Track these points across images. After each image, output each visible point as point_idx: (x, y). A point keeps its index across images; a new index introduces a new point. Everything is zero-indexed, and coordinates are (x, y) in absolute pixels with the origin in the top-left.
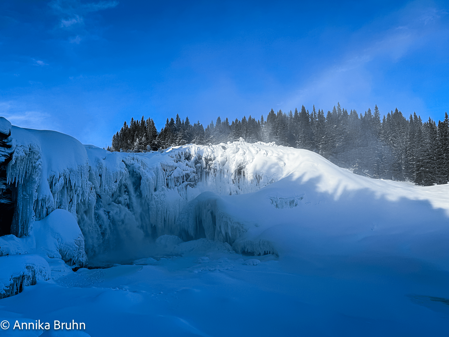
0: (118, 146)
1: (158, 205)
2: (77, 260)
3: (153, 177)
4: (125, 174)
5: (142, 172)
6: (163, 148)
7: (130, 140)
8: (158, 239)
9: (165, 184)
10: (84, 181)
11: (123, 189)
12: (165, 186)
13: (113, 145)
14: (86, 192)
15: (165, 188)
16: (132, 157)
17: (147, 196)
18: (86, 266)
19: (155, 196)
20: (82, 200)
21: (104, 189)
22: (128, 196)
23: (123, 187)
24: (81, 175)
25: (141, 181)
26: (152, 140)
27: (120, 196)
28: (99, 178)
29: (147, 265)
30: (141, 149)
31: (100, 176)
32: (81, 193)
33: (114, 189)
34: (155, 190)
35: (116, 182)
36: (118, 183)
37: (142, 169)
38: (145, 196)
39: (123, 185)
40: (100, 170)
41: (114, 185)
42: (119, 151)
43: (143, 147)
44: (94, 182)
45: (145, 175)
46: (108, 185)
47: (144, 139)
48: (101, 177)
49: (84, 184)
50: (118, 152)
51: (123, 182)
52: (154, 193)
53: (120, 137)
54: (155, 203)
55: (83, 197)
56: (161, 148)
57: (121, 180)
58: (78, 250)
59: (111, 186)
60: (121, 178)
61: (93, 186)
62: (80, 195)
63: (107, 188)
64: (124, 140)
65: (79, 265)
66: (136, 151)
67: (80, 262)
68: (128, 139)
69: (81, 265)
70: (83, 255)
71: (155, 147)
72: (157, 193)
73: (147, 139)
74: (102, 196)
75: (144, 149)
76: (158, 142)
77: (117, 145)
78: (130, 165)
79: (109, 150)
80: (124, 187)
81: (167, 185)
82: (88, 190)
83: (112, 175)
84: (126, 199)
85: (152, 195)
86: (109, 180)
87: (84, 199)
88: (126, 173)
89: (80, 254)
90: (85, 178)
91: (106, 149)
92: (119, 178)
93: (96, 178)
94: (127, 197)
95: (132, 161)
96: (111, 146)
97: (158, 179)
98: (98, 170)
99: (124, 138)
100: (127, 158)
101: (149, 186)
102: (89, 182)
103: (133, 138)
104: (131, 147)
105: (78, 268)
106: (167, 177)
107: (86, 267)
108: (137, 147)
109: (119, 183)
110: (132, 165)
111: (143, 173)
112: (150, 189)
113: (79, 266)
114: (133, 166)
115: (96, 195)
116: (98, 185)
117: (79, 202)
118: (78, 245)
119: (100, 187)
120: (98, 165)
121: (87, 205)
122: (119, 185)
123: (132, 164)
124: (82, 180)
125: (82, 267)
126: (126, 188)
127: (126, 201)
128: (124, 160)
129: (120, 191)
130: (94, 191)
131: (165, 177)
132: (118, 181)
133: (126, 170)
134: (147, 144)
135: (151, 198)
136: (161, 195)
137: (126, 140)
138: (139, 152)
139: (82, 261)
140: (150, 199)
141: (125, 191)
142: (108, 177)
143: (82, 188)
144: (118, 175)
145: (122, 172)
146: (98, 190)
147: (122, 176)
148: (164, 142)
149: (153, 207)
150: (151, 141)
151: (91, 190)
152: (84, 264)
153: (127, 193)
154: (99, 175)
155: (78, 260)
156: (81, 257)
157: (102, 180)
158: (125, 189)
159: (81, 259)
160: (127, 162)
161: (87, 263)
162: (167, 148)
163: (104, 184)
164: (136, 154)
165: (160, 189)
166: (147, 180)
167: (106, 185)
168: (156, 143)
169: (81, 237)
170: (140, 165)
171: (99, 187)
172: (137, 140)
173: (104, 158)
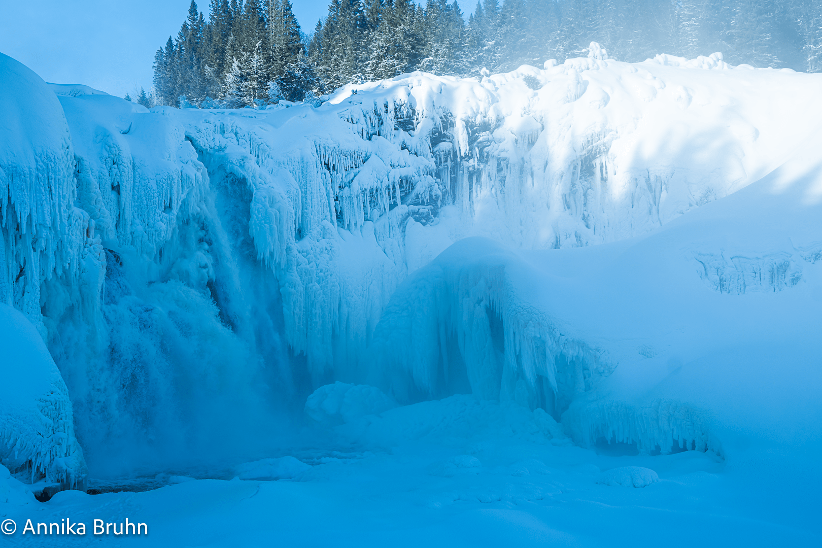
0: (174, 88)
1: (311, 285)
2: (50, 464)
3: (288, 192)
4: (197, 181)
5: (254, 176)
6: (322, 90)
7: (210, 66)
8: (311, 396)
9: (331, 216)
10: (60, 206)
11: (194, 232)
12: (332, 222)
13: (158, 83)
14: (70, 242)
15: (333, 228)
16: (218, 124)
17: (272, 254)
18: (79, 483)
19: (300, 255)
20: (60, 272)
21: (132, 233)
22: (210, 256)
23: (194, 226)
24: (50, 188)
25: (252, 204)
26: (286, 63)
27: (184, 256)
28: (113, 195)
29: (276, 479)
30: (250, 95)
31: (116, 188)
32: (52, 247)
33: (163, 234)
34: (300, 234)
35: (168, 208)
36: (175, 211)
37: (252, 163)
38: (268, 254)
39: (194, 220)
40: (115, 171)
41: (161, 220)
42: (177, 104)
43: (254, 89)
44: (97, 211)
45: (265, 186)
46: (143, 221)
47: (257, 60)
48: (119, 193)
49: (61, 219)
50: (171, 110)
51: (194, 208)
52: (295, 246)
53: (179, 58)
54: (301, 278)
55: (62, 259)
56: (315, 91)
57: (184, 202)
58: (51, 432)
59: (151, 222)
60: (183, 196)
61: (93, 222)
62: (51, 255)
63: (140, 228)
64: (191, 68)
65: (58, 481)
66: (232, 105)
67: (59, 471)
68: (206, 62)
69: (62, 481)
70: (68, 447)
71: (295, 88)
72: (306, 243)
73: (268, 59)
74: (124, 257)
75: (260, 97)
76: (305, 70)
77: (170, 84)
78: (212, 151)
79: (144, 101)
80: (196, 226)
81: (340, 216)
82: (77, 237)
83: (155, 187)
84: (205, 267)
85: (288, 249)
86: (145, 202)
87: (64, 267)
88: (200, 179)
89: (60, 444)
90: (64, 197)
91: (135, 99)
92: (179, 197)
93: (101, 198)
94: (207, 259)
95: (218, 136)
96: (151, 89)
97: (309, 197)
98: (106, 172)
99: (192, 59)
100: (203, 126)
101: (279, 221)
102: (77, 211)
103: (222, 60)
104: (217, 91)
105: (56, 490)
106: (337, 190)
107: (79, 486)
108: (234, 91)
109: (180, 214)
110: (218, 150)
111: (257, 176)
112: (280, 233)
113: (58, 484)
114: (222, 153)
115: (103, 255)
116: (109, 221)
117: (50, 276)
118: (50, 417)
119: (117, 226)
120: (106, 154)
121: (75, 287)
122: (178, 218)
123: (221, 149)
124: (54, 204)
125: (65, 485)
126: (203, 228)
127: (205, 271)
128: (193, 134)
129: (184, 239)
130: (95, 239)
131: (332, 192)
132: (174, 205)
133: (198, 170)
134: (269, 79)
135: (288, 261)
136: (318, 250)
137: (199, 68)
138: (243, 105)
139: (65, 467)
140: (283, 266)
141: (201, 240)
142: (143, 193)
143: (56, 231)
144: (175, 187)
145: (188, 177)
146: (112, 235)
147: (186, 190)
148: (327, 70)
149: (292, 290)
150: (282, 66)
151: (88, 235)
152: (72, 476)
153: (206, 246)
154: (113, 188)
155: (54, 465)
156: (63, 455)
157: (123, 203)
158: (202, 234)
159: (61, 461)
160: (203, 142)
161: (83, 475)
162: (334, 88)
163: (128, 214)
164: (231, 114)
165: (314, 230)
166: (272, 202)
167: (137, 221)
168: (298, 73)
169: (59, 391)
170: (245, 150)
171: (112, 226)
172: (236, 63)
173: (126, 129)
